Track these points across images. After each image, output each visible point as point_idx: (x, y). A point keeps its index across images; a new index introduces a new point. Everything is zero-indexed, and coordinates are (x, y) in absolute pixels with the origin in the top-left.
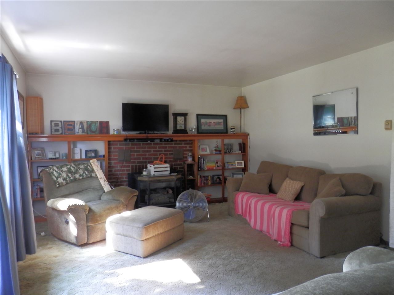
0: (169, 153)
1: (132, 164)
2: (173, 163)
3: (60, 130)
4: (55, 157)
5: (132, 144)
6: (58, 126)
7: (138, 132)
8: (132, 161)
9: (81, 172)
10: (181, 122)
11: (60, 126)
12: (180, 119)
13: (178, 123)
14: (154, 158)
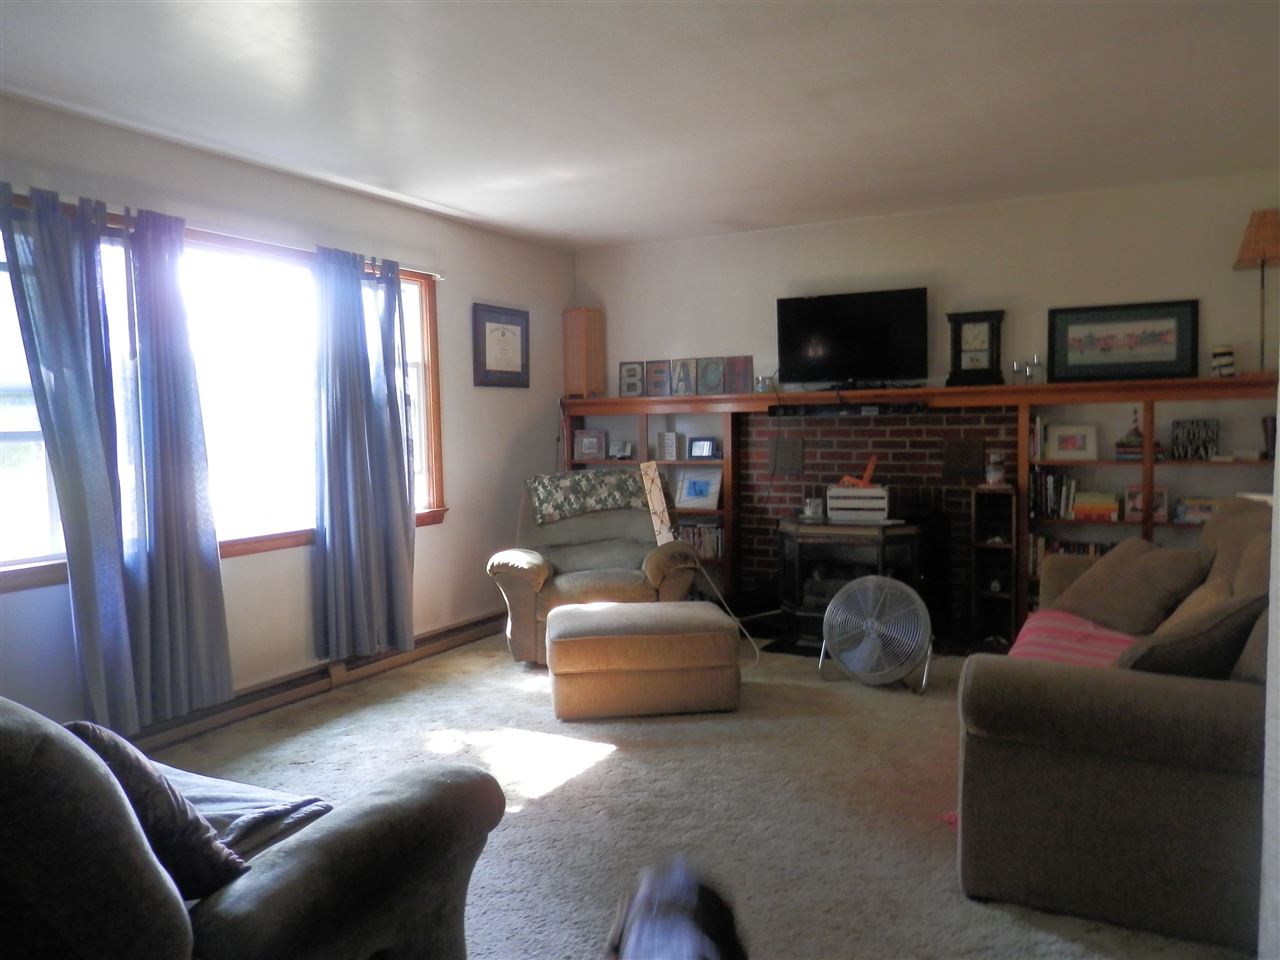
0: (928, 451)
1: (809, 483)
2: (944, 488)
3: (639, 385)
4: (623, 454)
5: (809, 423)
6: (634, 376)
7: (828, 385)
8: (806, 472)
9: (603, 493)
10: (977, 345)
11: (639, 376)
12: (976, 337)
13: (965, 346)
14: (841, 467)
